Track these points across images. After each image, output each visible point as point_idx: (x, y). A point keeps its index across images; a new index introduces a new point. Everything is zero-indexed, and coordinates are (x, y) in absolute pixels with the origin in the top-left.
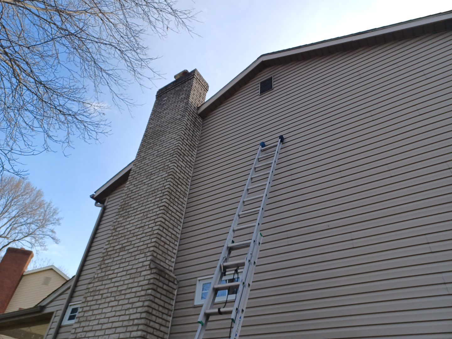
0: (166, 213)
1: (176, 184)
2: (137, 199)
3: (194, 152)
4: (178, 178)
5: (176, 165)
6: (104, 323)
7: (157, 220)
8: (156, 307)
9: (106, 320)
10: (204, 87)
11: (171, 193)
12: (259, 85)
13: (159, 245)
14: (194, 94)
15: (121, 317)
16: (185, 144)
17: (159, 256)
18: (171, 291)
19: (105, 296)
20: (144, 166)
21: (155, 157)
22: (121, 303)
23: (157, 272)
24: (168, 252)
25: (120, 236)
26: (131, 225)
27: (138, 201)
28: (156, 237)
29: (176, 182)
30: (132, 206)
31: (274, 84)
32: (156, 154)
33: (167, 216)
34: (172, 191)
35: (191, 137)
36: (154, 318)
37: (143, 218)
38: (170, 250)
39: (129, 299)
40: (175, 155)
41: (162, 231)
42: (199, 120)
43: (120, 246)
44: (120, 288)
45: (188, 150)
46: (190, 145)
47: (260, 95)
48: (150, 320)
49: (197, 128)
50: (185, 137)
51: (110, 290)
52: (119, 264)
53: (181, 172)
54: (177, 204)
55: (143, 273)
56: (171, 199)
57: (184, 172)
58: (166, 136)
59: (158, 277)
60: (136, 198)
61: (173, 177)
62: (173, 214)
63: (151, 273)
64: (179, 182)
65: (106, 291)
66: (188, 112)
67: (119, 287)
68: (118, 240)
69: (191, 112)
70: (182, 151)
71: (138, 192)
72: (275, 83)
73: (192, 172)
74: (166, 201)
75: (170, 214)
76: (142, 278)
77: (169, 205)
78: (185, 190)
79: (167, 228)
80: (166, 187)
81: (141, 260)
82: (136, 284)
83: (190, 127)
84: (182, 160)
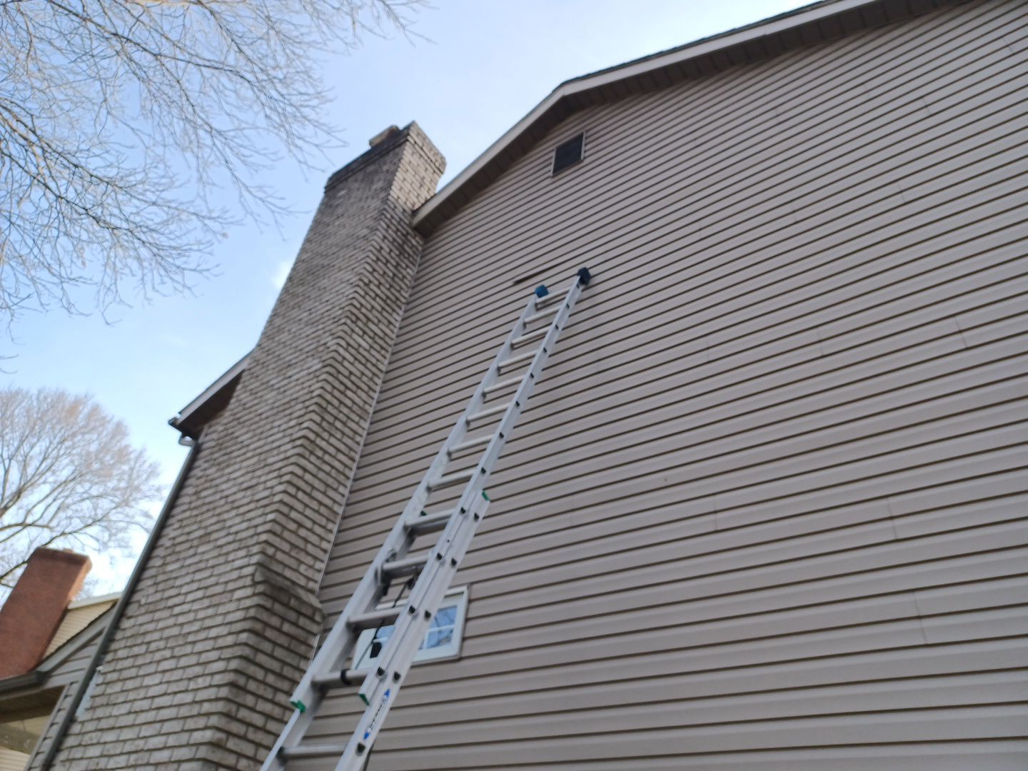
0: (307, 454)
1: (342, 388)
2: (251, 425)
3: (395, 315)
4: (346, 373)
5: (343, 343)
6: (142, 711)
7: (284, 471)
8: (260, 674)
9: (145, 704)
10: (432, 165)
11: (325, 409)
12: (553, 154)
13: (284, 528)
14: (405, 179)
15: (179, 696)
16: (373, 295)
17: (280, 556)
18: (302, 639)
19: (153, 646)
20: (277, 348)
21: (302, 326)
22: (183, 662)
23: (268, 592)
24: (306, 546)
25: (205, 508)
26: (230, 484)
27: (253, 427)
28: (277, 511)
29: (342, 383)
30: (240, 440)
31: (586, 149)
32: (306, 319)
33: (311, 462)
34: (329, 402)
35: (389, 279)
36: (250, 700)
37: (257, 467)
38: (314, 542)
39: (200, 653)
40: (343, 321)
41: (294, 497)
42: (416, 241)
43: (201, 532)
44: (186, 629)
45: (379, 309)
46: (384, 298)
47: (553, 177)
48: (240, 705)
49: (408, 259)
50: (372, 279)
51: (167, 633)
52: (194, 572)
53: (356, 359)
54: (339, 435)
55: (238, 594)
56: (324, 424)
57: (364, 361)
58: (333, 277)
59: (268, 604)
60: (251, 422)
61: (332, 371)
62: (327, 458)
63: (254, 595)
64: (349, 384)
65: (156, 636)
66: (386, 220)
67: (185, 627)
68: (199, 519)
69: (394, 221)
70: (364, 310)
71: (257, 407)
72: (588, 147)
73: (386, 362)
74: (311, 427)
75: (318, 458)
76: (232, 606)
77: (317, 435)
78: (365, 402)
79: (308, 489)
80: (314, 394)
81: (238, 563)
82: (219, 620)
83: (388, 257)
84: (361, 333)
